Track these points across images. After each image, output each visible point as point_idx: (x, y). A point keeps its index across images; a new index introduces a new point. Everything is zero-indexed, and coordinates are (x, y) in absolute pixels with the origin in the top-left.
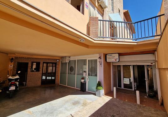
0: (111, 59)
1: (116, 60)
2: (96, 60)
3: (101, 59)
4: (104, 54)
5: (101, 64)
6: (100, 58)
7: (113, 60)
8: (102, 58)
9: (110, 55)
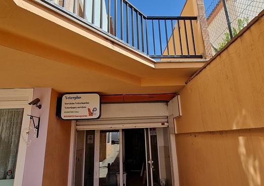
0: (77, 110)
1: (91, 114)
2: (19, 113)
3: (40, 107)
4: (53, 90)
5: (38, 128)
6: (36, 102)
7: (83, 113)
8: (47, 103)
9: (75, 95)
